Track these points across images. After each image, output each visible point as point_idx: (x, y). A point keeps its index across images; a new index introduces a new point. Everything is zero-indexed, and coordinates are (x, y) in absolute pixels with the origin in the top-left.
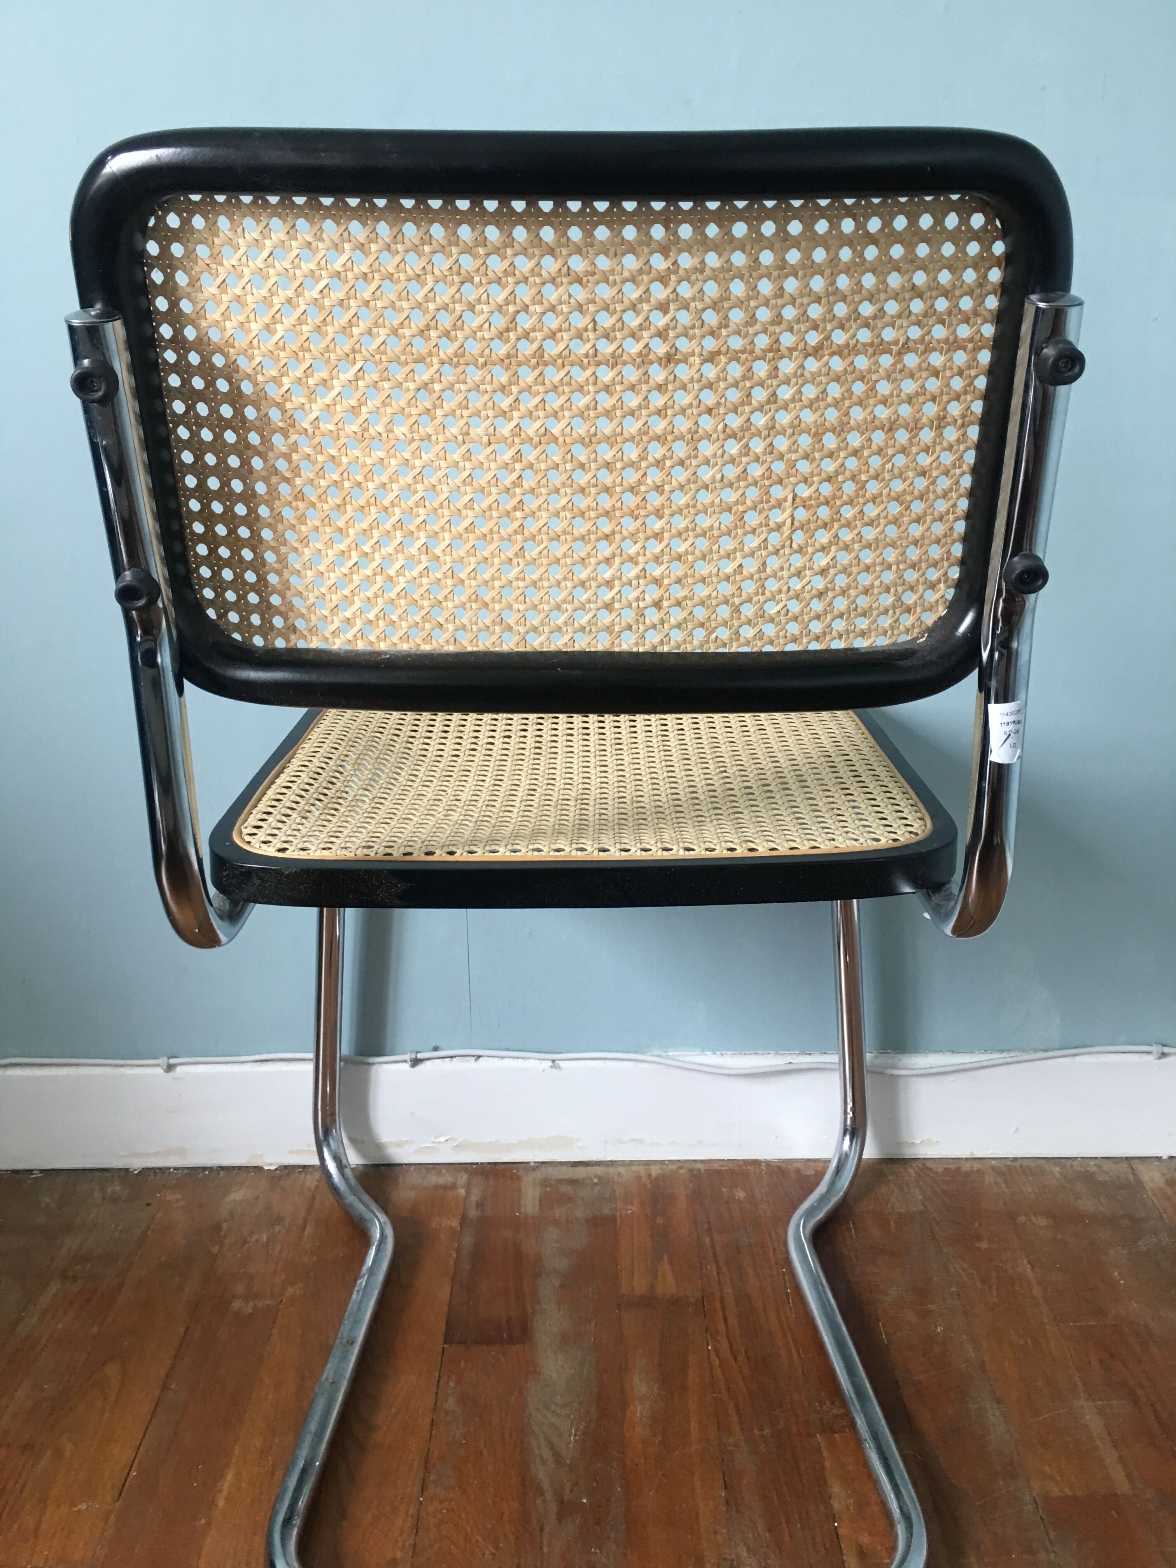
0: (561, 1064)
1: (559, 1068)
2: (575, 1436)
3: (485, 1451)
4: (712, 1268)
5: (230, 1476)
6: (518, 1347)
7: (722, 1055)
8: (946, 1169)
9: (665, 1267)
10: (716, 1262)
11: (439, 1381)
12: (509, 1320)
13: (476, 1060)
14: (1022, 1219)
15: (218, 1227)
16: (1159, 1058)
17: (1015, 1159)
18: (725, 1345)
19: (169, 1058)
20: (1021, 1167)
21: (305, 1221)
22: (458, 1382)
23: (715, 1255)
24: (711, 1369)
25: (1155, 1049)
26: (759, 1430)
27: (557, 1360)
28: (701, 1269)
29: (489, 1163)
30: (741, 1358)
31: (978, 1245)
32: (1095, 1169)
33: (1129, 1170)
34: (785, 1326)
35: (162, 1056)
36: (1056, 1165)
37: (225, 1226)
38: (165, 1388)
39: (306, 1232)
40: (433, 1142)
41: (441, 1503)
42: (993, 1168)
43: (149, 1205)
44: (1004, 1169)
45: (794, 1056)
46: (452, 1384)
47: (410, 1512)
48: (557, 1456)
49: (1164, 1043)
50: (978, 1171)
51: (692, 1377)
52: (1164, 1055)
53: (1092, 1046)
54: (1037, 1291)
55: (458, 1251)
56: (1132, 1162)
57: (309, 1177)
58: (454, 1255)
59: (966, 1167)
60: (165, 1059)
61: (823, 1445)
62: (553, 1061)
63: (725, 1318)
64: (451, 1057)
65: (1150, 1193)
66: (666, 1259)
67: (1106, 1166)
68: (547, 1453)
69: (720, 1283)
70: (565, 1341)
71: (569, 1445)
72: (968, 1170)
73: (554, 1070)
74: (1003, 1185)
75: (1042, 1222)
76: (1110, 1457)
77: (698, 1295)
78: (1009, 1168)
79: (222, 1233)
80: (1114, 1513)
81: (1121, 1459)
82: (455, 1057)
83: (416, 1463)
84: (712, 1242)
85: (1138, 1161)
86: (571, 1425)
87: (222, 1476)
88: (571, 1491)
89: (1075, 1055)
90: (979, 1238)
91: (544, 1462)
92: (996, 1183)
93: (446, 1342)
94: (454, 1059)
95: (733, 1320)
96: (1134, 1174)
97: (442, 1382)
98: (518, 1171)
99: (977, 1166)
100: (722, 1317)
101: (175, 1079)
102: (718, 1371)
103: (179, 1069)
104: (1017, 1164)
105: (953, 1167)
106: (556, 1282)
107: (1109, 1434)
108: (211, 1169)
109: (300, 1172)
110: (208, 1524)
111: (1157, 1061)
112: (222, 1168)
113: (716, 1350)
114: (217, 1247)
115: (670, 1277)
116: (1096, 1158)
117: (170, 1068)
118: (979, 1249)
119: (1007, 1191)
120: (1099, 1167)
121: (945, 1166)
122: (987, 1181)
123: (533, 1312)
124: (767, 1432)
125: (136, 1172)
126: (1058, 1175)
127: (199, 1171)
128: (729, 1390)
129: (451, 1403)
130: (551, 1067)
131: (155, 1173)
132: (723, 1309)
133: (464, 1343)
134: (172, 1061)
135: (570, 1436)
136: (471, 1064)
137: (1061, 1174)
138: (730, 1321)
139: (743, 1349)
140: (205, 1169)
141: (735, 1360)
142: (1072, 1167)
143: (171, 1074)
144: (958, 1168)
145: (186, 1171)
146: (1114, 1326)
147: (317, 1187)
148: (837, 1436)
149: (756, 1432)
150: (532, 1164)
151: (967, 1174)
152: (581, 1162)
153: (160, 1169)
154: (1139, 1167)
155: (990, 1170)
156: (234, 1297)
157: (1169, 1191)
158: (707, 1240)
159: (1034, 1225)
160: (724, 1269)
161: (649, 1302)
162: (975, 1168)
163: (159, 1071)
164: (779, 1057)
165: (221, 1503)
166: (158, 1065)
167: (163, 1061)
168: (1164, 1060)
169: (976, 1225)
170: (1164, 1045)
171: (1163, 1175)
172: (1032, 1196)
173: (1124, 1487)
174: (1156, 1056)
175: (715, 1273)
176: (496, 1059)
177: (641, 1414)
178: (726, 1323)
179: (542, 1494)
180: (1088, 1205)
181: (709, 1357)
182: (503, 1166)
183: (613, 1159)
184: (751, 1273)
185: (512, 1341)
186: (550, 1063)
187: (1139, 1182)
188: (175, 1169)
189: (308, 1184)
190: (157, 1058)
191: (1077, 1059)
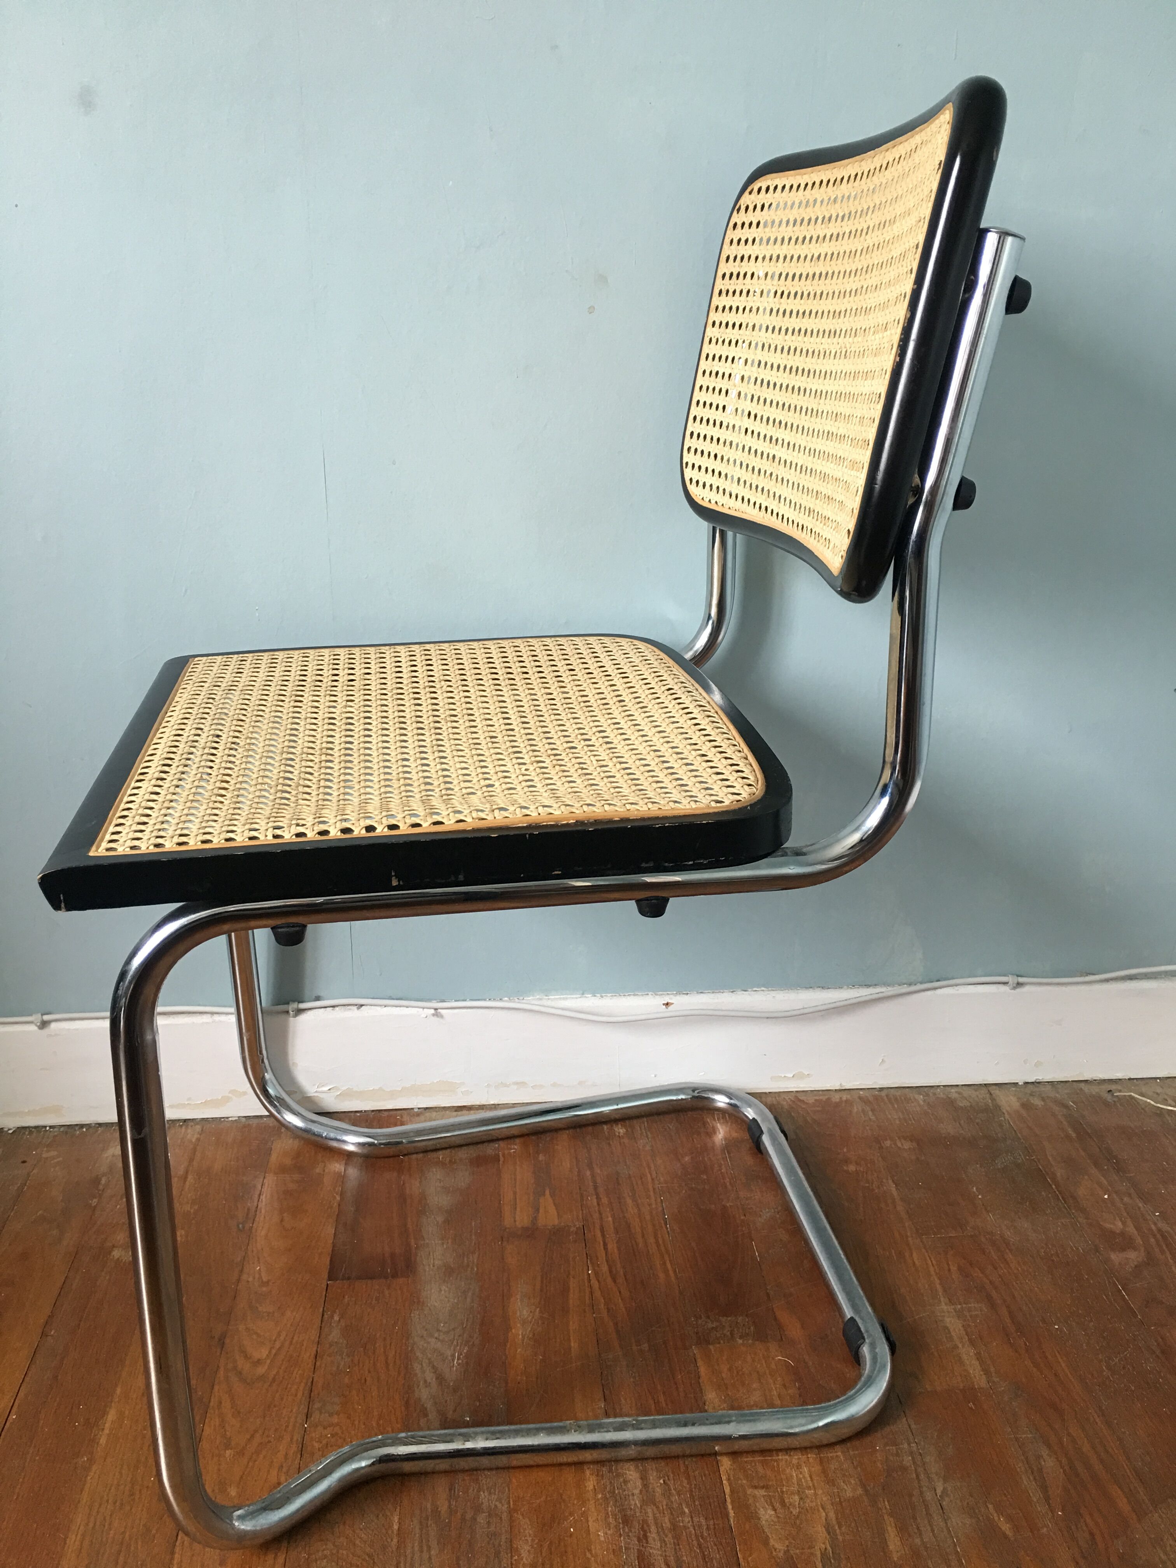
0: (443, 1012)
1: (442, 1016)
2: (458, 1359)
3: (368, 1379)
4: (592, 1200)
5: (112, 1415)
6: (401, 1280)
7: (602, 997)
8: (816, 1100)
9: (547, 1202)
10: (597, 1195)
11: (323, 1315)
12: (393, 1255)
13: (358, 1009)
14: (888, 1143)
15: (96, 1181)
16: (1014, 988)
17: (881, 1089)
18: (605, 1268)
19: (42, 1015)
20: (887, 1096)
21: (187, 1172)
22: (342, 1316)
23: (596, 1188)
24: (591, 1293)
25: (1010, 979)
26: (637, 1346)
27: (441, 1290)
28: (582, 1200)
29: (373, 1111)
30: (621, 1280)
31: (845, 1168)
32: (957, 1095)
33: (988, 1095)
34: (663, 1249)
35: (38, 1013)
36: (920, 1094)
37: (103, 1181)
38: (44, 1334)
39: (187, 1183)
40: (316, 1092)
41: (325, 1428)
42: (860, 1098)
43: (24, 1162)
44: (871, 1099)
45: (672, 996)
46: (336, 1318)
47: (295, 1439)
48: (440, 1378)
49: (1018, 973)
50: (846, 1101)
51: (573, 1299)
52: (1019, 985)
53: (953, 978)
54: (900, 1207)
55: (342, 1194)
56: (990, 1088)
57: (189, 1131)
58: (338, 1198)
59: (836, 1098)
60: (39, 1015)
61: (698, 1356)
62: (436, 1009)
63: (605, 1244)
64: (333, 1007)
65: (1007, 1116)
66: (547, 1192)
67: (966, 1092)
68: (430, 1376)
69: (600, 1214)
70: (449, 1272)
71: (453, 1369)
72: (838, 1100)
73: (435, 1019)
74: (870, 1113)
75: (907, 1145)
76: (967, 1353)
77: (579, 1224)
78: (876, 1098)
79: (101, 1187)
80: (971, 1405)
81: (978, 1356)
82: (337, 1006)
83: (300, 1394)
84: (593, 1176)
85: (994, 1087)
86: (454, 1350)
87: (105, 1413)
88: (455, 1411)
89: (935, 989)
90: (847, 1161)
91: (427, 1384)
92: (863, 1111)
93: (330, 1279)
94: (337, 1009)
95: (612, 1246)
96: (993, 1100)
97: (326, 1316)
98: (402, 1117)
99: (845, 1097)
100: (602, 1243)
101: (49, 1036)
102: (597, 1294)
103: (53, 1025)
104: (883, 1094)
105: (824, 1098)
106: (440, 1219)
107: (967, 1334)
108: (88, 1126)
109: (181, 1126)
110: (91, 1461)
111: (1013, 991)
112: (100, 1125)
113: (596, 1274)
114: (95, 1200)
115: (552, 1210)
116: (957, 1086)
117: (44, 1024)
118: (847, 1172)
119: (873, 1118)
120: (959, 1093)
121: (817, 1098)
122: (855, 1110)
123: (416, 1248)
124: (645, 1346)
125: (10, 1132)
126: (922, 1103)
127: (77, 1128)
128: (608, 1310)
129: (335, 1335)
130: (433, 1015)
131: (31, 1133)
132: (603, 1236)
133: (349, 1278)
134: (46, 1018)
135: (453, 1361)
136: (353, 1012)
137: (924, 1101)
138: (610, 1247)
139: (622, 1273)
140: (82, 1126)
141: (615, 1281)
142: (934, 1094)
143: (46, 1031)
144: (829, 1099)
145: (62, 1129)
146: (972, 1236)
147: (198, 1140)
148: (711, 1347)
149: (635, 1348)
150: (416, 1110)
151: (837, 1105)
152: (464, 1107)
153: (36, 1127)
154: (996, 1092)
155: (858, 1100)
156: (114, 1246)
157: (1024, 1112)
158: (588, 1173)
159: (899, 1148)
160: (605, 1200)
161: (530, 1233)
162: (844, 1098)
163: (33, 1028)
164: (657, 997)
165: (103, 1441)
166: (31, 1022)
167: (37, 1018)
168: (1018, 990)
169: (845, 1150)
170: (1018, 976)
171: (1019, 1098)
172: (898, 1122)
173: (980, 1380)
174: (1012, 986)
175: (595, 1204)
176: (378, 1008)
177: (523, 1337)
178: (606, 1248)
179: (426, 1415)
180: (948, 1128)
181: (589, 1281)
182: (386, 1114)
183: (496, 1102)
184: (629, 1201)
185: (395, 1275)
186: (433, 1011)
187: (998, 1107)
188: (51, 1127)
189: (189, 1136)
190: (31, 1015)
191: (939, 991)
